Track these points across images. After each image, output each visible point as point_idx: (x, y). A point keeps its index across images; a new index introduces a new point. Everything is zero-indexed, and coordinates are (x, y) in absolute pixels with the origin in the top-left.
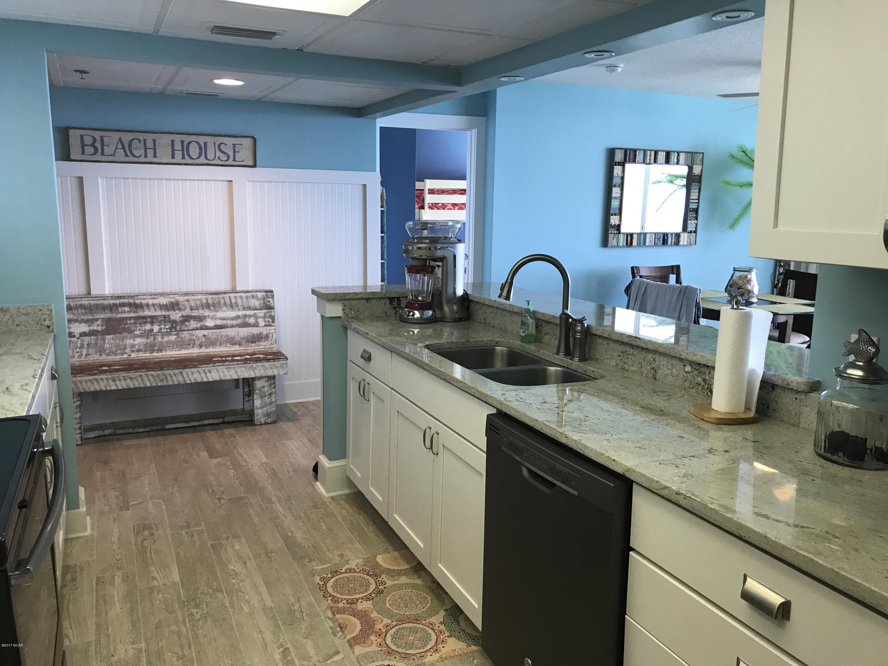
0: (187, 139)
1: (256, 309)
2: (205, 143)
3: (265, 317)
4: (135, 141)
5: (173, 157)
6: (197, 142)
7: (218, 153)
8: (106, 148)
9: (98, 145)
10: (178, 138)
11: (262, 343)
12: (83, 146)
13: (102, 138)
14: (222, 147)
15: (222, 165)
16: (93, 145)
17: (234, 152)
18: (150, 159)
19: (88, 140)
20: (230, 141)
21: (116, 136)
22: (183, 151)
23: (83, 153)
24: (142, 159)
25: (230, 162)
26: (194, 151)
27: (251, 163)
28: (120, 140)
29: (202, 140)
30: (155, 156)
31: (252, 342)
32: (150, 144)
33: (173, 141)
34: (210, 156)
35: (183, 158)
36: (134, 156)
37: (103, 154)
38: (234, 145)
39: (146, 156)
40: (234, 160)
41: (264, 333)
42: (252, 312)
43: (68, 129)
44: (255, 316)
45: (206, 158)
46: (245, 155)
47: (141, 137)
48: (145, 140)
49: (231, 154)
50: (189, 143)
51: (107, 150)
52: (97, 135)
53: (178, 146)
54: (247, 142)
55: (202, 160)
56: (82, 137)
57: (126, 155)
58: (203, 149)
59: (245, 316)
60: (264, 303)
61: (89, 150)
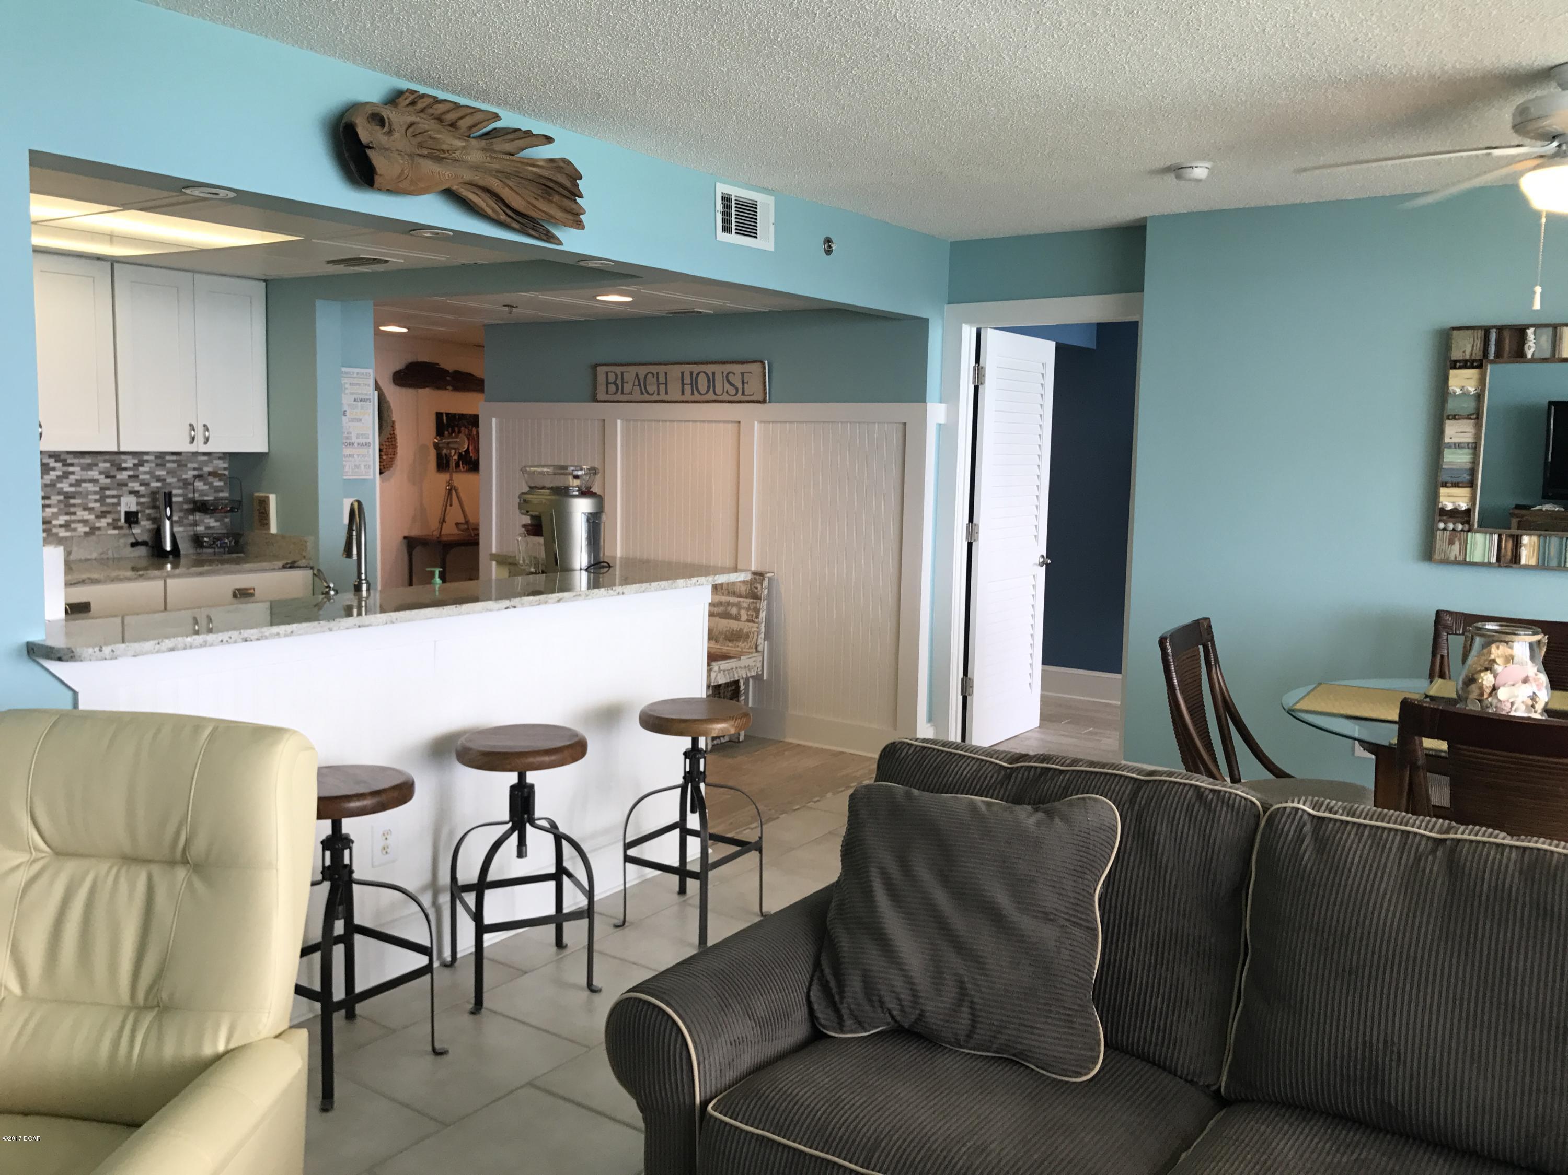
0: (696, 369)
1: (740, 596)
2: (714, 374)
3: (748, 609)
4: (650, 375)
5: (683, 393)
6: (705, 373)
7: (727, 386)
8: (625, 385)
9: (619, 382)
10: (687, 368)
11: (740, 644)
12: (608, 383)
13: (622, 374)
14: (731, 377)
15: (729, 402)
16: (615, 383)
17: (743, 383)
18: (663, 396)
19: (612, 378)
20: (738, 368)
21: (632, 370)
22: (691, 384)
23: (607, 393)
24: (655, 397)
25: (739, 397)
26: (703, 383)
27: (761, 399)
28: (637, 375)
29: (709, 369)
30: (666, 393)
31: (730, 641)
32: (662, 380)
33: (682, 373)
34: (719, 390)
35: (693, 394)
36: (648, 393)
37: (622, 393)
38: (742, 374)
39: (658, 394)
40: (743, 394)
41: (745, 631)
42: (736, 600)
43: (596, 366)
44: (738, 605)
45: (715, 394)
46: (754, 387)
47: (654, 369)
48: (658, 373)
49: (739, 386)
50: (698, 374)
51: (627, 388)
52: (618, 370)
53: (687, 380)
54: (756, 367)
55: (711, 395)
56: (607, 373)
57: (642, 393)
58: (711, 380)
59: (728, 604)
60: (751, 589)
61: (612, 388)
